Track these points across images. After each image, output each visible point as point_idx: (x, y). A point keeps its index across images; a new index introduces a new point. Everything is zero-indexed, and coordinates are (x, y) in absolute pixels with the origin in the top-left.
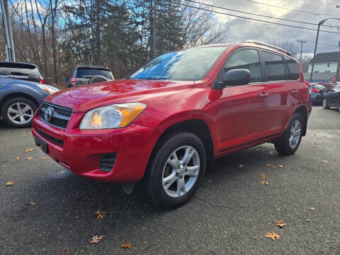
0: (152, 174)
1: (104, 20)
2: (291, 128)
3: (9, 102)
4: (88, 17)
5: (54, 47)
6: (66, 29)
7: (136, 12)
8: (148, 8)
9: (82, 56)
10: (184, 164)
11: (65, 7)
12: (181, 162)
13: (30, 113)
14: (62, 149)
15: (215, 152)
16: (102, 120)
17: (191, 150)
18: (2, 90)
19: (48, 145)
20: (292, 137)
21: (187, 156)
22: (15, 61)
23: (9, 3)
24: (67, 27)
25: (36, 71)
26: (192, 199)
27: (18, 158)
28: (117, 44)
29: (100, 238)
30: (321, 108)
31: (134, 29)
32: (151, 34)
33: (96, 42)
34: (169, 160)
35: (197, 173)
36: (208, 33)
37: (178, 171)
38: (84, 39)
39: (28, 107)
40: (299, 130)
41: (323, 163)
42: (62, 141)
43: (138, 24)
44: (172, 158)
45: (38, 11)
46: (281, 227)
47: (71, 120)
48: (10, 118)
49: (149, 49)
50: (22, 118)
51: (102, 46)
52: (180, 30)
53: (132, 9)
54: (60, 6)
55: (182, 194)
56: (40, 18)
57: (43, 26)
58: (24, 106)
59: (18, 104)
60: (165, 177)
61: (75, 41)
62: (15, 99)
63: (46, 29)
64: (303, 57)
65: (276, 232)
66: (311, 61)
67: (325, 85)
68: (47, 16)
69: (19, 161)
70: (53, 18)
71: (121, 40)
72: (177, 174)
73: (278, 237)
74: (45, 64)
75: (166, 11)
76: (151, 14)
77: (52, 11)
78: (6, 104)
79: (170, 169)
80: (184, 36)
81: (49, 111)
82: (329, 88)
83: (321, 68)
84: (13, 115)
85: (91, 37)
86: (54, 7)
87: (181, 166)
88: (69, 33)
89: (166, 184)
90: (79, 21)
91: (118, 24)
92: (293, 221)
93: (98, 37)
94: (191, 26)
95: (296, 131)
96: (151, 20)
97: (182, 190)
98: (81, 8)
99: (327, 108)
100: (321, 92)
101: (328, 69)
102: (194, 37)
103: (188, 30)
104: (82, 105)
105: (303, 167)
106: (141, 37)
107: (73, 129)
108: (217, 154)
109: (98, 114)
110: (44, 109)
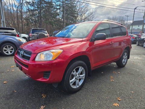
0: (65, 79)
1: (43, 8)
2: (123, 56)
3: (4, 45)
4: (36, 7)
5: (22, 19)
6: (27, 12)
7: (57, 4)
8: (61, 2)
9: (34, 23)
10: (79, 74)
11: (27, 2)
12: (77, 73)
13: (13, 50)
14: (28, 69)
15: (92, 68)
16: (45, 57)
17: (82, 68)
18: (1, 40)
19: (21, 67)
20: (123, 60)
21: (80, 71)
22: (5, 27)
23: (2, 1)
24: (27, 11)
25: (14, 31)
26: (82, 89)
27: (8, 70)
28: (49, 18)
29: (44, 107)
30: (136, 45)
31: (56, 11)
32: (63, 13)
33: (40, 17)
34: (72, 73)
35: (84, 78)
36: (87, 13)
37: (76, 77)
38: (35, 16)
39: (12, 47)
40: (127, 56)
41: (137, 71)
42: (28, 66)
43: (57, 9)
44: (73, 72)
45: (15, 4)
46: (119, 101)
47: (31, 57)
48: (4, 52)
49: (62, 20)
50: (9, 52)
51: (42, 19)
52: (76, 11)
53: (55, 2)
54: (24, 2)
55: (78, 86)
56: (16, 7)
57: (17, 10)
58: (10, 47)
59: (7, 46)
60: (71, 80)
61: (31, 16)
62: (6, 44)
63: (18, 11)
64: (128, 23)
65: (117, 103)
66: (131, 24)
67: (137, 35)
68: (19, 6)
69: (8, 72)
70: (21, 7)
71: (50, 16)
72: (76, 78)
73: (118, 105)
74: (18, 27)
75: (69, 3)
76: (63, 5)
77: (21, 4)
78: (2, 46)
79: (73, 76)
80: (77, 14)
81: (22, 52)
82: (139, 36)
83: (136, 27)
84: (5, 50)
85: (38, 15)
86: (21, 2)
87: (78, 75)
88: (28, 13)
89: (71, 83)
90: (32, 8)
91: (49, 9)
92: (125, 98)
93: (41, 15)
94: (80, 10)
95: (125, 57)
96: (63, 7)
97: (78, 85)
98: (33, 2)
99: (138, 45)
100: (136, 38)
101: (138, 28)
102: (82, 14)
103: (79, 12)
104: (36, 50)
105: (128, 73)
106: (59, 15)
107: (33, 61)
108: (92, 69)
109: (43, 54)
110: (19, 51)
